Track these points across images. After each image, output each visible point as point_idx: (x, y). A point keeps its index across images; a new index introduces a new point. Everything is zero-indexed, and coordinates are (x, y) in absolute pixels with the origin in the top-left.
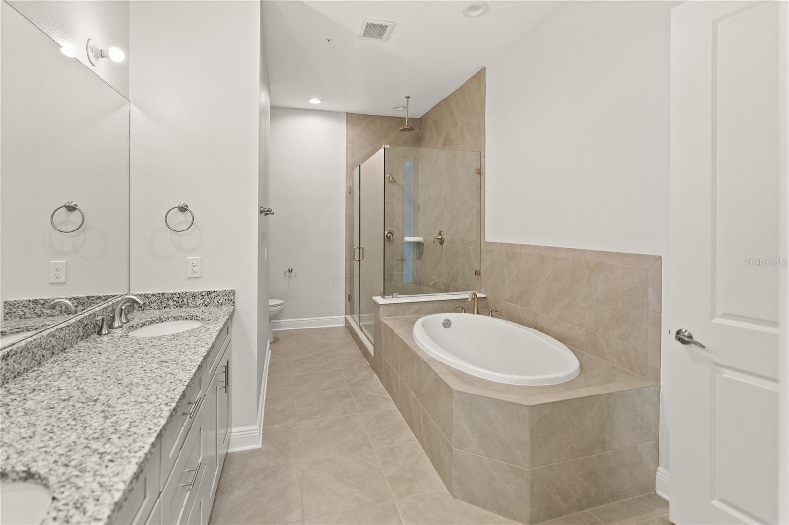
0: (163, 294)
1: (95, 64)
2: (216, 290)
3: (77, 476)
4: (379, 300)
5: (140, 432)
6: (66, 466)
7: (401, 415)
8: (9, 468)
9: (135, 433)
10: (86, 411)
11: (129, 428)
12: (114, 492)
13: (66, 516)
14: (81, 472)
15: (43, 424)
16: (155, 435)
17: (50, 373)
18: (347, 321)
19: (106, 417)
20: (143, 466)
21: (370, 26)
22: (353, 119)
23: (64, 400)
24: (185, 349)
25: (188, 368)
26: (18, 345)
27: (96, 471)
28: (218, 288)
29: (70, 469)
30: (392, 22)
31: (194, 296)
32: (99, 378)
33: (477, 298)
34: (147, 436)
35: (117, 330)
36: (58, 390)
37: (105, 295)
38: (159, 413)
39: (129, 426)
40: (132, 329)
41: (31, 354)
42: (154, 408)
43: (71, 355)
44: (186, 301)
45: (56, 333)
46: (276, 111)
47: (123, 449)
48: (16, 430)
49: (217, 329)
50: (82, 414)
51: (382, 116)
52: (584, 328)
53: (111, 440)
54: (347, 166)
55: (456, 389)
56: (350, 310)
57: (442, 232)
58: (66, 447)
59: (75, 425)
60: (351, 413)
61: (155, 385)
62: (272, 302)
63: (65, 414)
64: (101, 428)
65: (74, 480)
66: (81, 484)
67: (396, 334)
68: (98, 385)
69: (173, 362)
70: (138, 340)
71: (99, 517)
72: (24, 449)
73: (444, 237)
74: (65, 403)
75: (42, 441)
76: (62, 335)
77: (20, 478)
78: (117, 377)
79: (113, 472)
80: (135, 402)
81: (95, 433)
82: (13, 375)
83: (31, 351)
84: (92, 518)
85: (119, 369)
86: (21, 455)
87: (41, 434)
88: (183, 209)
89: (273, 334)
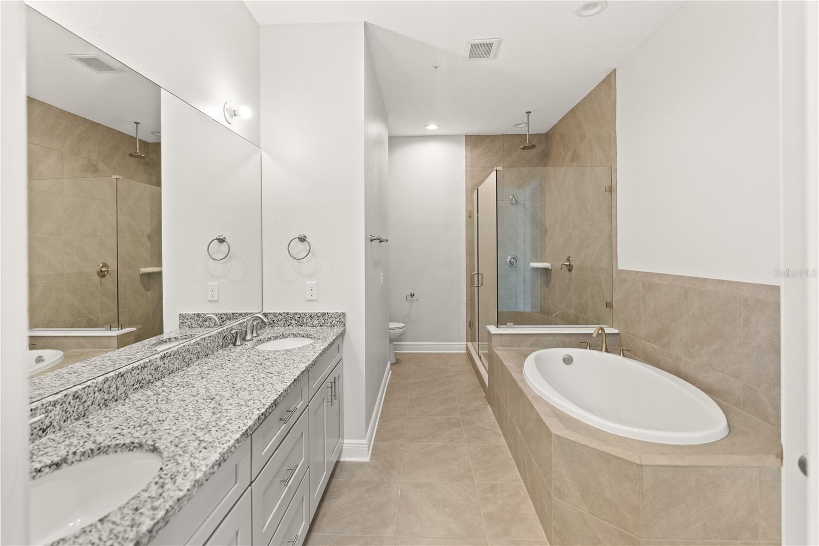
0: (288, 313)
1: (231, 122)
2: (329, 312)
3: (180, 455)
4: (493, 329)
5: (231, 429)
6: (176, 446)
7: (510, 453)
8: (144, 441)
9: (228, 429)
10: (203, 406)
11: (225, 424)
12: (198, 471)
13: (163, 483)
14: (184, 453)
15: (174, 412)
16: (241, 433)
17: (192, 373)
18: (468, 349)
19: (214, 413)
20: (226, 456)
21: (474, 47)
22: (474, 141)
23: (193, 396)
24: (290, 364)
25: (286, 380)
26: (172, 349)
27: (193, 454)
28: (332, 310)
29: (178, 449)
30: (497, 38)
31: (311, 317)
32: (222, 381)
33: (606, 334)
34: (235, 433)
35: (249, 342)
36: (193, 387)
37: (245, 312)
38: (250, 416)
39: (226, 423)
40: (260, 342)
41: (181, 356)
42: (249, 411)
43: (210, 360)
44: (305, 320)
45: (200, 342)
46: (395, 141)
47: (216, 440)
48: (157, 414)
49: (321, 348)
50: (200, 408)
51: (504, 135)
52: (741, 380)
53: (211, 432)
54: (467, 189)
55: (556, 433)
56: (471, 337)
57: (570, 257)
58: (182, 432)
59: (193, 416)
60: (458, 442)
61: (256, 392)
62: (392, 325)
63: (190, 407)
64: (208, 421)
65: (177, 457)
66: (180, 461)
67: (505, 366)
68: (218, 386)
69: (277, 374)
70: (259, 352)
71: (182, 488)
72: (157, 428)
73: (572, 263)
74: (193, 398)
75: (169, 425)
76: (205, 344)
77: (150, 450)
78: (233, 382)
79: (203, 457)
80: (238, 403)
81: (202, 424)
82: (168, 372)
83: (181, 355)
84: (178, 488)
85: (238, 375)
86: (154, 433)
87: (170, 419)
88: (302, 239)
89: (396, 356)
